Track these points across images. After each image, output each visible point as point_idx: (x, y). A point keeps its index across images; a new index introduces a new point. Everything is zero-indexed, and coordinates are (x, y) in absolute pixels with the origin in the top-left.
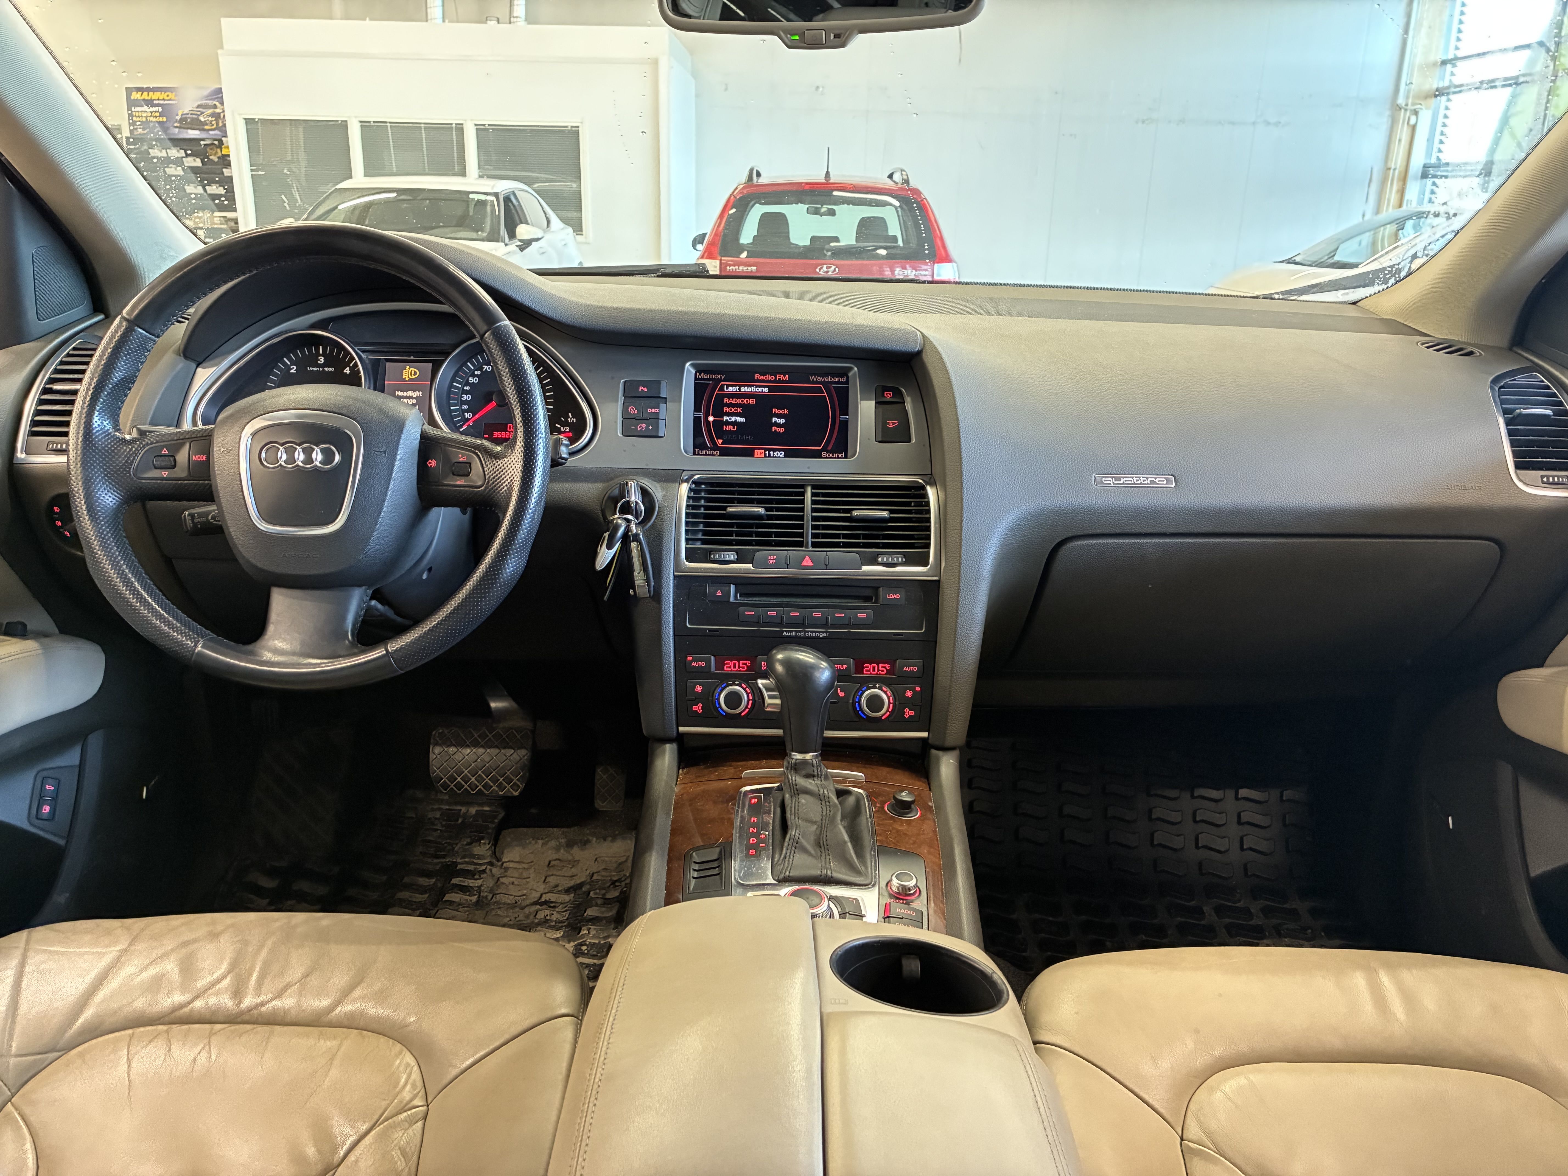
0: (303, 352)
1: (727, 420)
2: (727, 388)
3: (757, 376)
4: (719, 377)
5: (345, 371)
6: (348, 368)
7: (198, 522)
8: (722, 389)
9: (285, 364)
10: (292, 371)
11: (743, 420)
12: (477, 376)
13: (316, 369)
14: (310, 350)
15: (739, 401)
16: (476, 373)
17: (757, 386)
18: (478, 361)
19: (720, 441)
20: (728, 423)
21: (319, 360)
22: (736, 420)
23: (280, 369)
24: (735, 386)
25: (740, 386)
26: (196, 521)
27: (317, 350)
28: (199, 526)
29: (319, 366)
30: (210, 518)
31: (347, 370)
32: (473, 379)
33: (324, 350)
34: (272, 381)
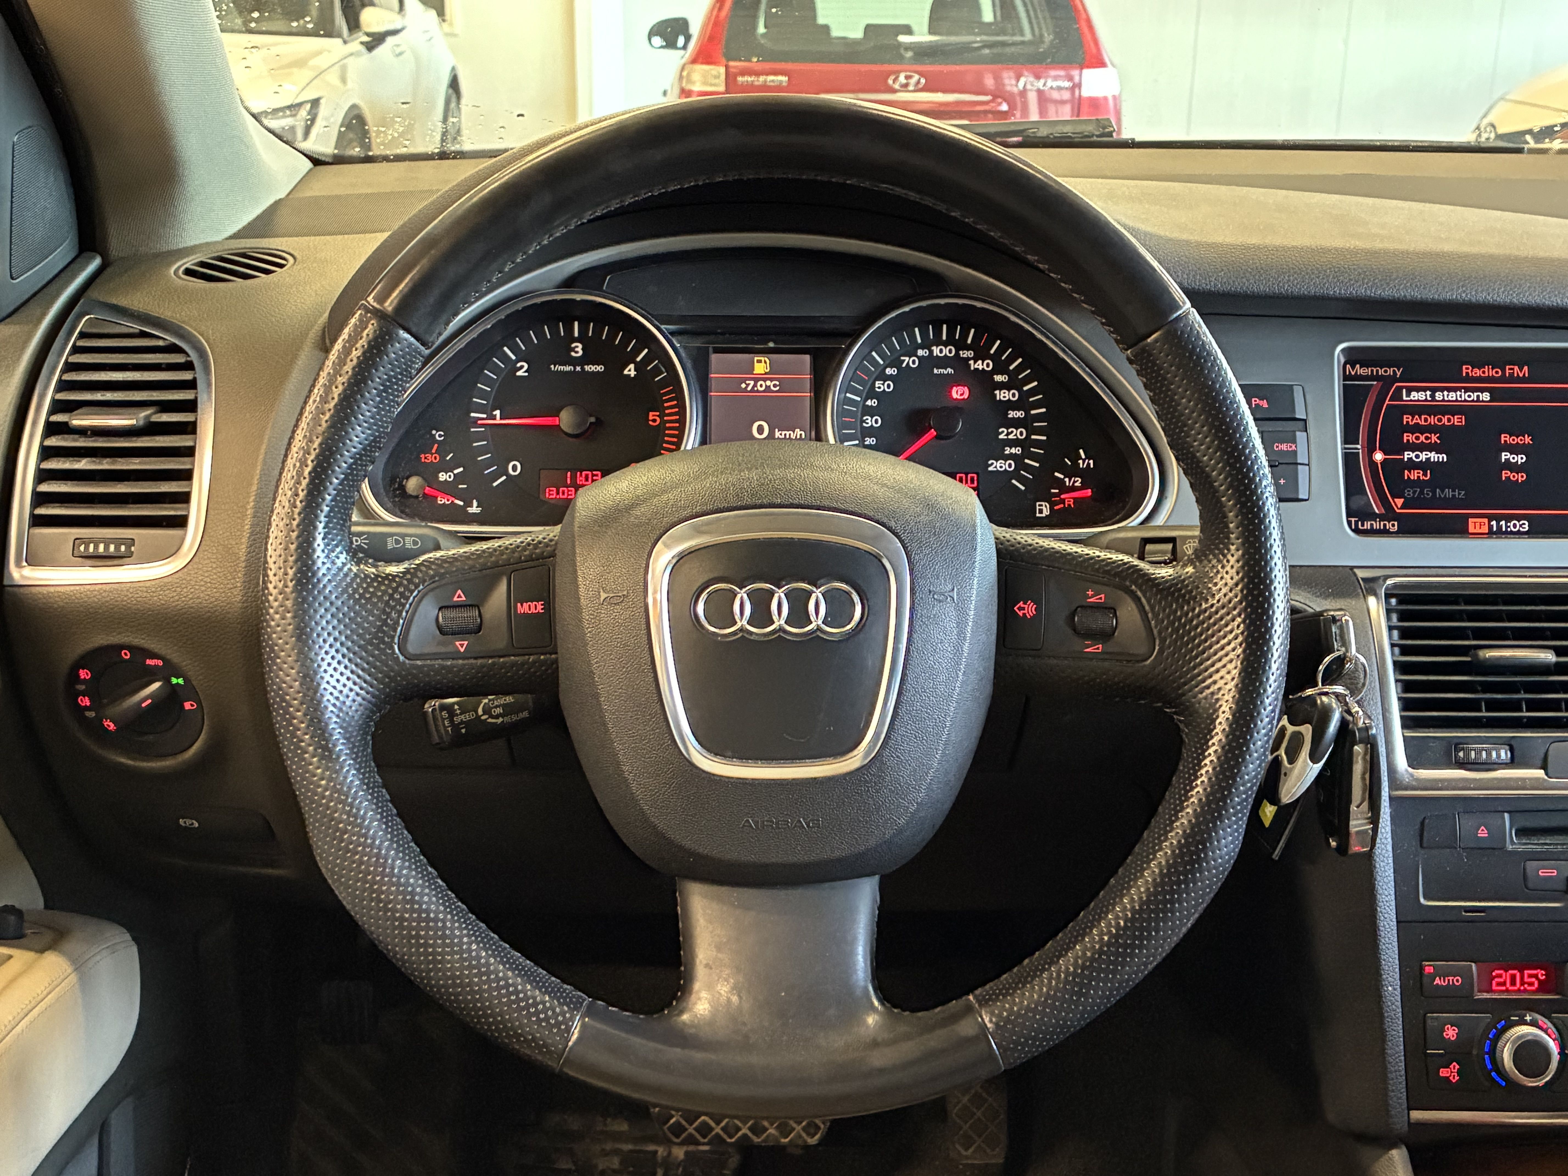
0: (540, 335)
1: (1410, 459)
2: (1408, 395)
3: (1466, 370)
4: (1390, 371)
5: (626, 372)
6: (632, 366)
7: (462, 722)
8: (1397, 396)
9: (505, 358)
10: (519, 373)
11: (1443, 457)
12: (890, 377)
13: (568, 368)
14: (554, 331)
15: (1432, 420)
16: (889, 371)
17: (1467, 390)
18: (892, 348)
19: (1400, 502)
20: (1412, 465)
21: (573, 350)
22: (1428, 459)
23: (495, 369)
24: (1424, 389)
25: (1434, 390)
26: (457, 720)
27: (569, 330)
28: (463, 731)
29: (574, 362)
30: (480, 711)
31: (630, 370)
32: (883, 384)
33: (583, 330)
34: (483, 395)
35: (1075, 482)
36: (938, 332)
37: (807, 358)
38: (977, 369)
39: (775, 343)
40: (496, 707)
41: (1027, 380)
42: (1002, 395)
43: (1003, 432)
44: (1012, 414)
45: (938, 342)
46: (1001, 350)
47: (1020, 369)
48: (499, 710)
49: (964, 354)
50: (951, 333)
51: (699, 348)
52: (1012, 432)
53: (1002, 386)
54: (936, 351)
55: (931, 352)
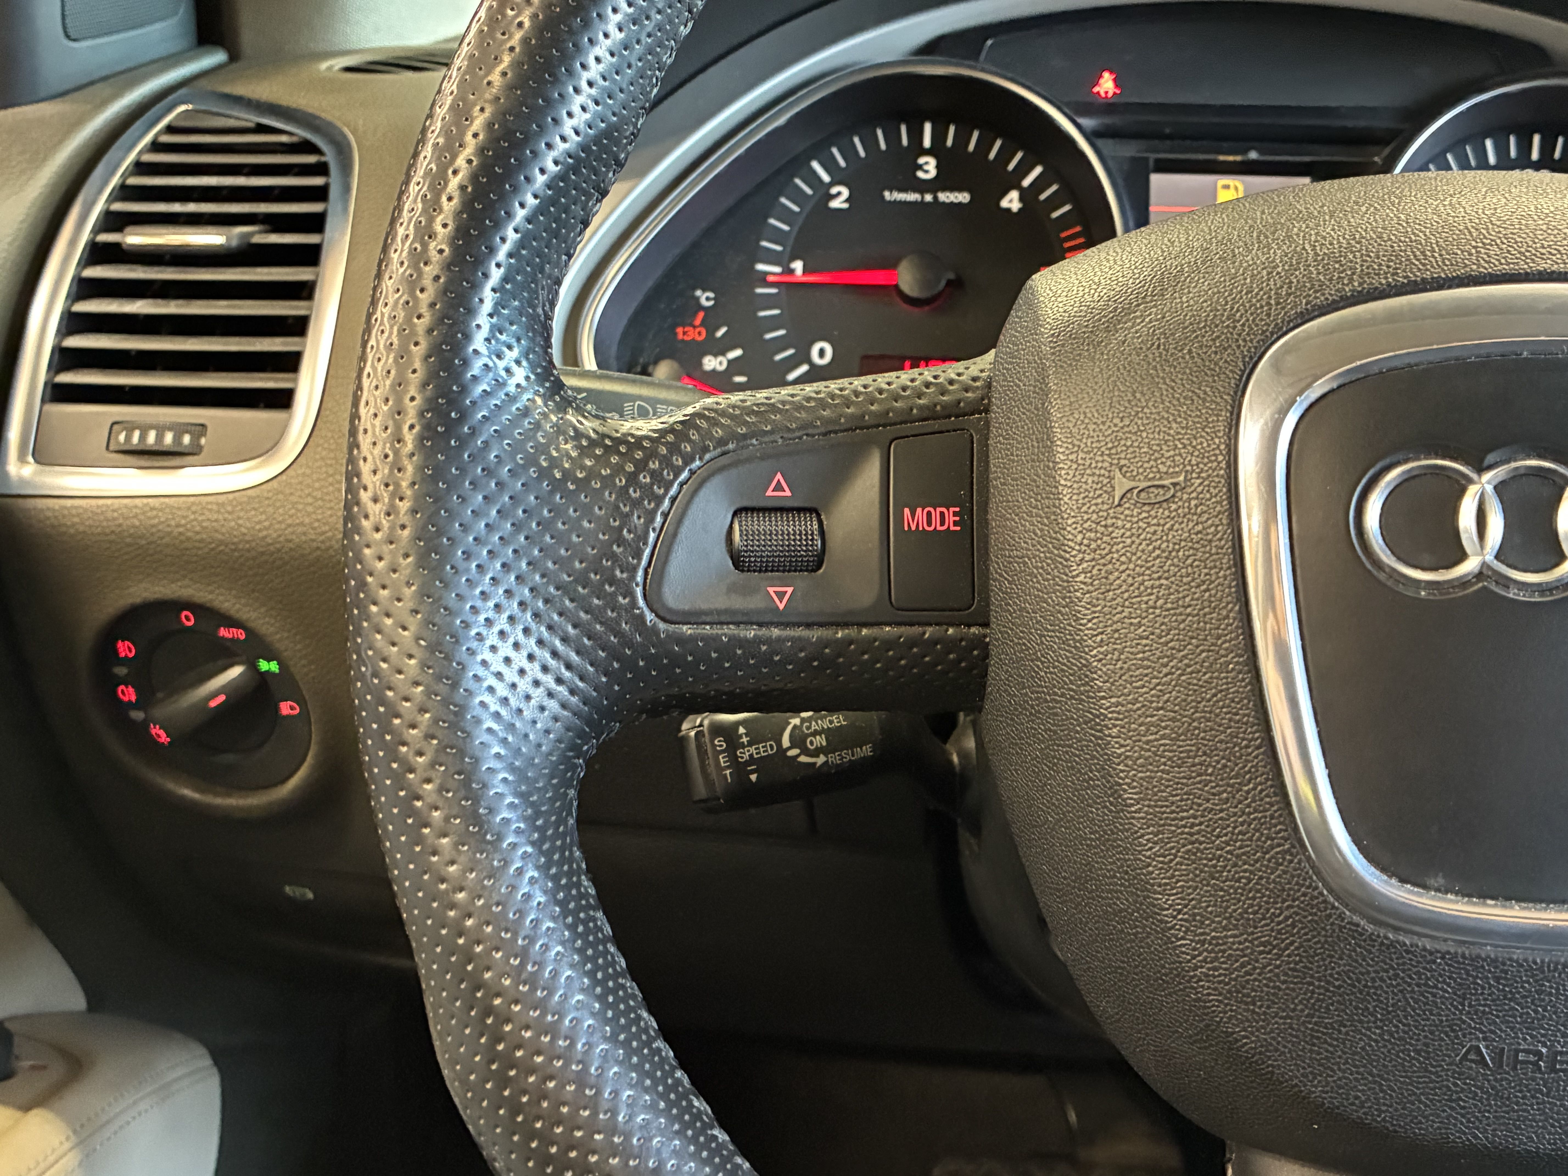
0: (870, 143)
5: (1004, 204)
6: (1014, 195)
7: (752, 760)
9: (813, 179)
10: (835, 204)
13: (912, 197)
14: (893, 137)
21: (920, 167)
23: (798, 196)
26: (744, 755)
27: (916, 135)
28: (753, 777)
29: (922, 187)
30: (786, 742)
31: (1011, 201)
33: (939, 136)
34: (777, 236)
39: (1261, 152)
40: (815, 733)
48: (820, 741)
51: (1133, 159)
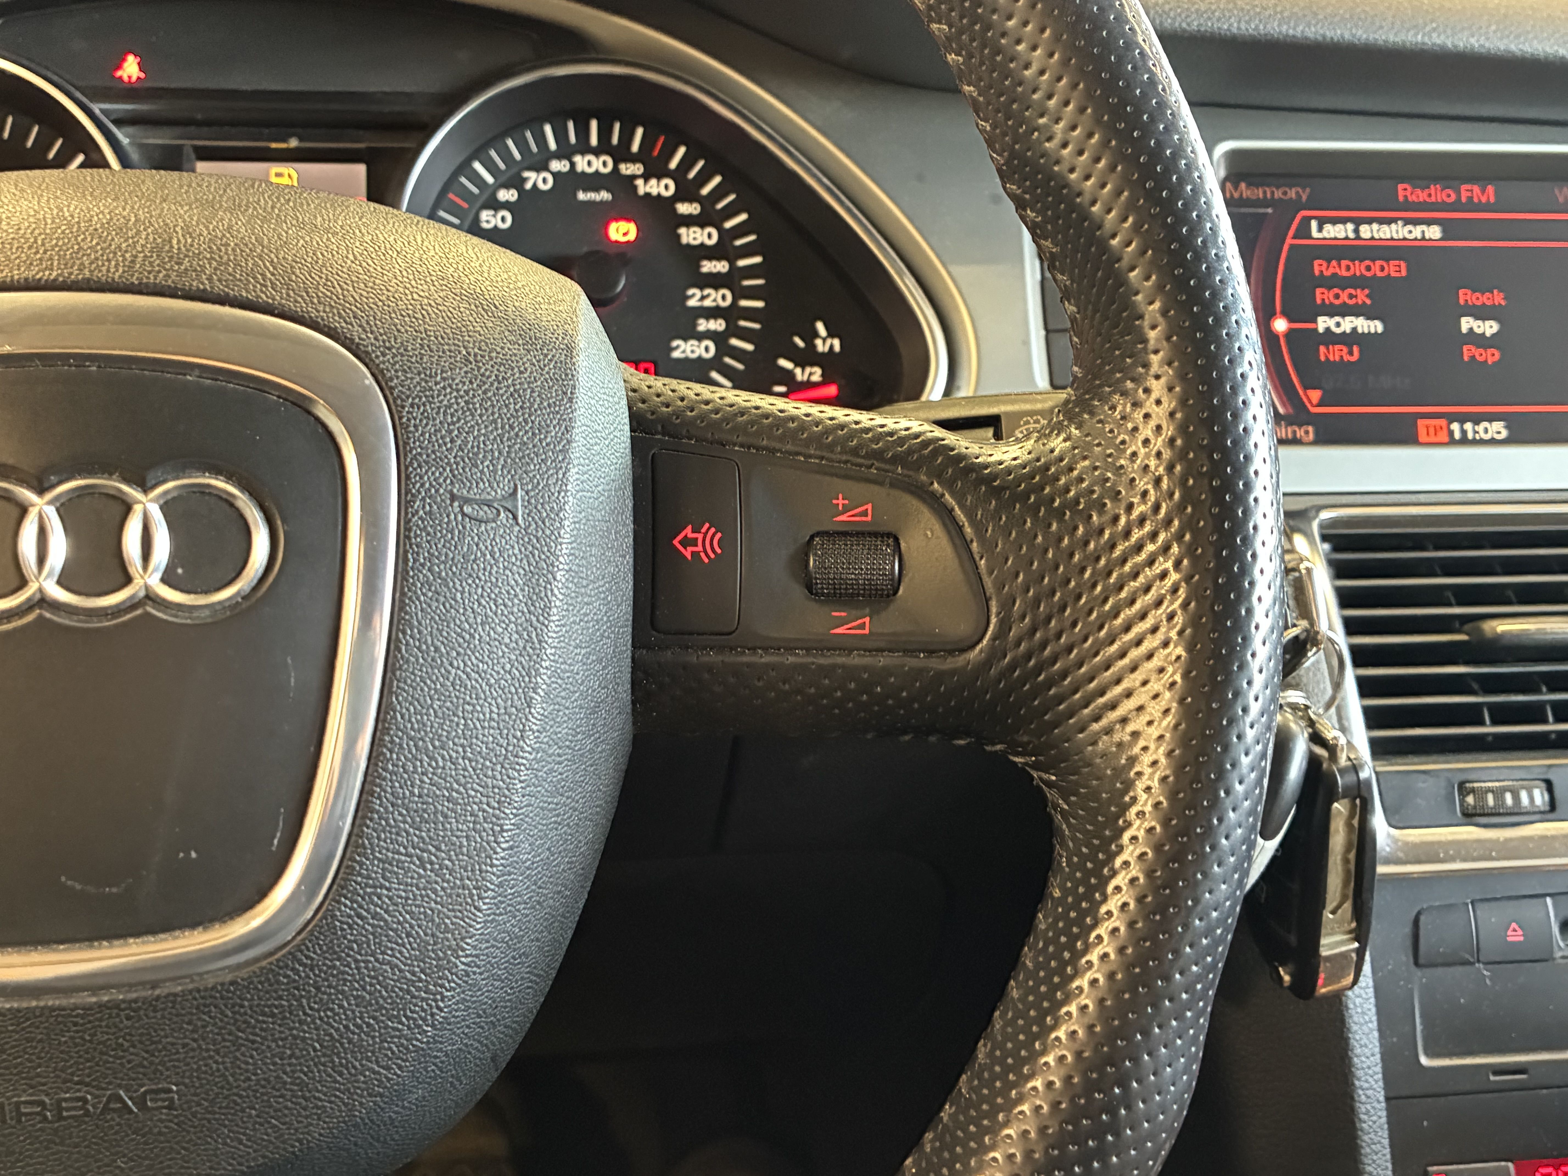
1: (1328, 329)
2: (1320, 229)
3: (1403, 191)
4: (1292, 194)
8: (1304, 231)
11: (1377, 326)
12: (506, 205)
15: (1358, 268)
16: (503, 195)
17: (1407, 222)
18: (506, 156)
19: (1315, 395)
20: (1329, 337)
22: (1354, 329)
24: (1344, 221)
25: (1358, 222)
32: (494, 216)
35: (811, 374)
36: (583, 132)
37: (361, 169)
38: (648, 195)
39: (301, 139)
41: (730, 211)
42: (692, 236)
43: (693, 295)
44: (708, 267)
45: (584, 148)
46: (686, 163)
47: (718, 193)
49: (627, 169)
50: (605, 133)
52: (708, 296)
53: (689, 221)
54: (582, 163)
55: (573, 165)
